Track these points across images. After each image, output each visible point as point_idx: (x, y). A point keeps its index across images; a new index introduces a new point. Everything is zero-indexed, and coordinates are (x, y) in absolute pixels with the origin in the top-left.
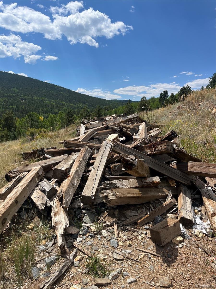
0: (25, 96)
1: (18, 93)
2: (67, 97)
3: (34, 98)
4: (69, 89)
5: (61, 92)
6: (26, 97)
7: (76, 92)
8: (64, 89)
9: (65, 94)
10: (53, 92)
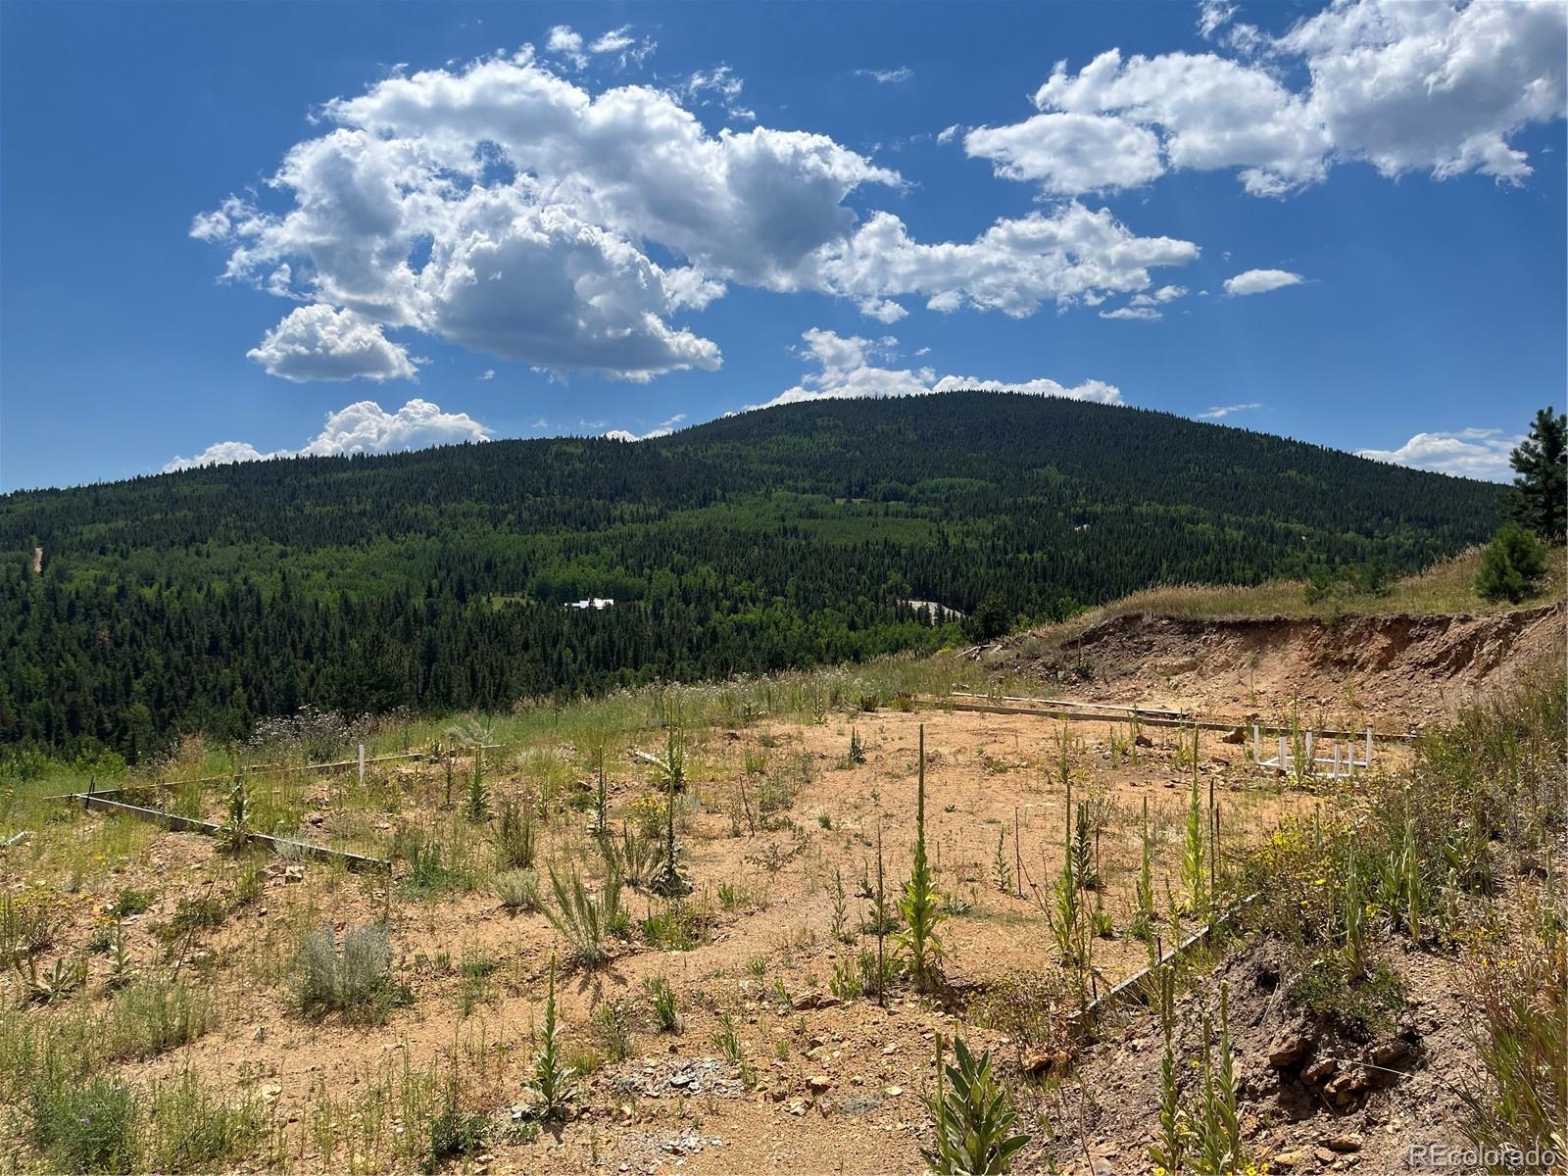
0: (1096, 501)
1: (1064, 489)
2: (1323, 493)
3: (1136, 509)
4: (1339, 452)
5: (1290, 467)
6: (1098, 508)
8: (1307, 455)
9: (1309, 479)
10: (1239, 470)
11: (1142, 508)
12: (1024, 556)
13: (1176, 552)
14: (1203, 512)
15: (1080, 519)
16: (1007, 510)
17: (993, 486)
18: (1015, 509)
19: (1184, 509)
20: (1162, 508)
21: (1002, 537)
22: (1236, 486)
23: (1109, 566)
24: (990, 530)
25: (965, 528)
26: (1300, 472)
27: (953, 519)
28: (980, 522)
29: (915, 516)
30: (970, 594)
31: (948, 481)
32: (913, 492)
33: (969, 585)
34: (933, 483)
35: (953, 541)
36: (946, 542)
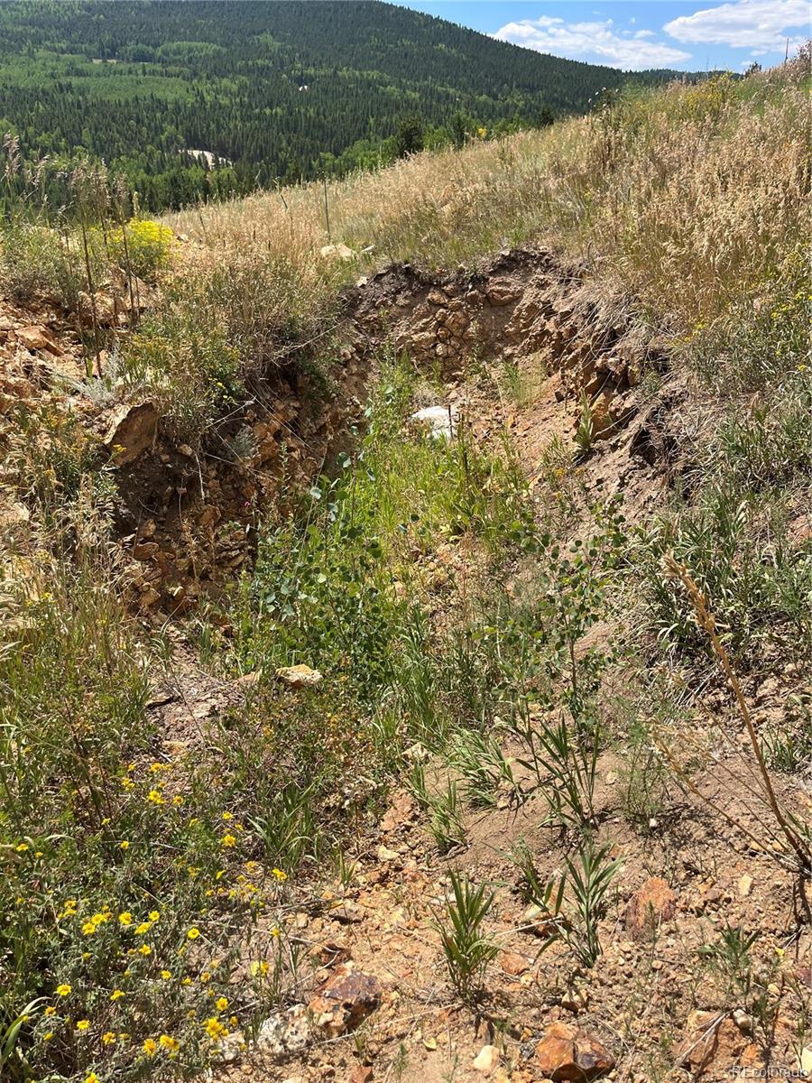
0: (309, 65)
1: (282, 54)
2: (464, 63)
4: (471, 31)
5: (440, 41)
6: (311, 71)
7: (496, 42)
8: (451, 32)
9: (454, 51)
10: (406, 43)
11: (344, 73)
12: (268, 111)
13: (378, 109)
14: (387, 78)
15: (301, 81)
16: (240, 72)
17: (224, 50)
18: (248, 71)
19: (374, 74)
20: (357, 73)
21: (246, 94)
22: (406, 55)
23: (334, 120)
24: (235, 88)
25: (214, 86)
26: (447, 46)
27: (201, 78)
28: (225, 81)
29: (169, 75)
30: (234, 143)
31: (185, 44)
32: (159, 53)
33: (232, 136)
34: (174, 46)
35: (208, 98)
36: (203, 98)
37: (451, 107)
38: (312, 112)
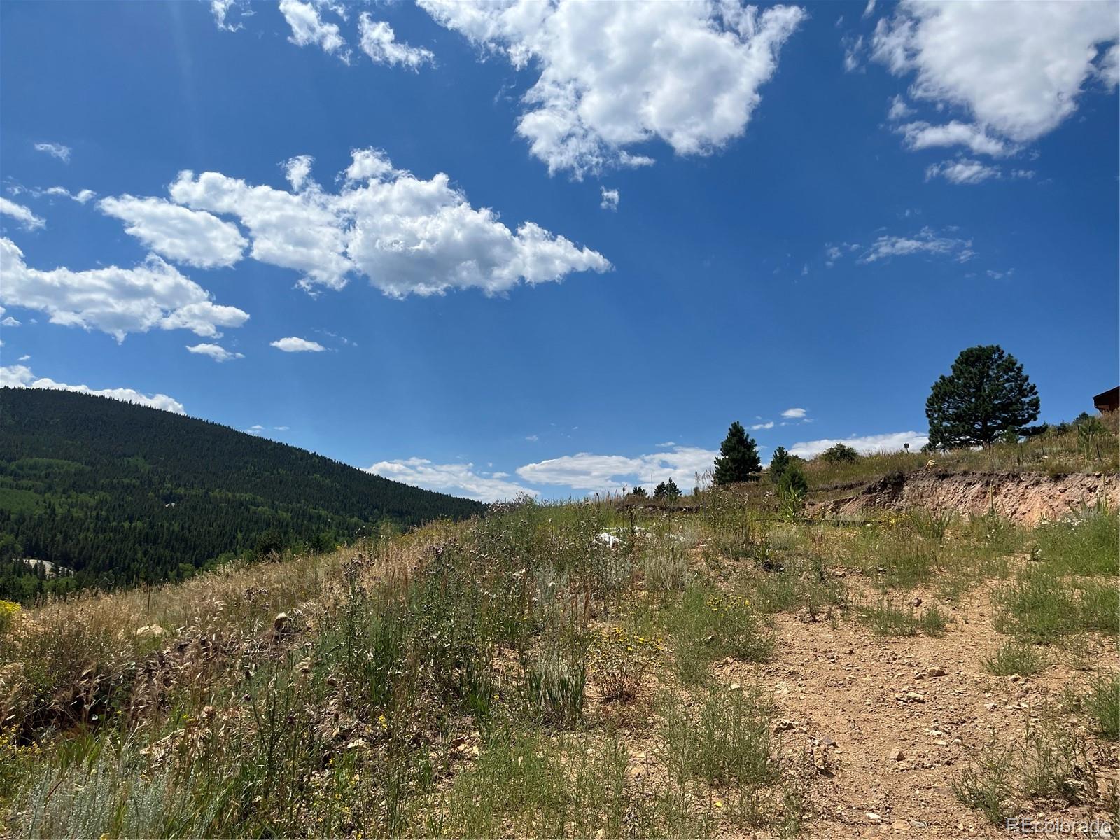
0: (180, 486)
1: (151, 475)
2: (338, 491)
3: (211, 494)
4: (345, 465)
5: (316, 472)
6: (181, 491)
7: (369, 475)
8: (326, 465)
9: (328, 481)
10: (282, 471)
11: (216, 493)
12: (127, 524)
13: (248, 526)
14: (259, 499)
15: (168, 499)
16: (103, 488)
17: (88, 468)
18: (112, 488)
19: (248, 496)
20: (230, 495)
21: (105, 509)
22: (281, 483)
23: (199, 535)
24: (93, 503)
25: (69, 500)
26: (322, 476)
27: (56, 492)
28: (82, 496)
29: (18, 487)
30: (80, 553)
31: (45, 461)
32: (13, 466)
33: (80, 546)
34: (31, 461)
35: (59, 511)
36: (53, 510)
37: (322, 526)
38: (176, 527)
